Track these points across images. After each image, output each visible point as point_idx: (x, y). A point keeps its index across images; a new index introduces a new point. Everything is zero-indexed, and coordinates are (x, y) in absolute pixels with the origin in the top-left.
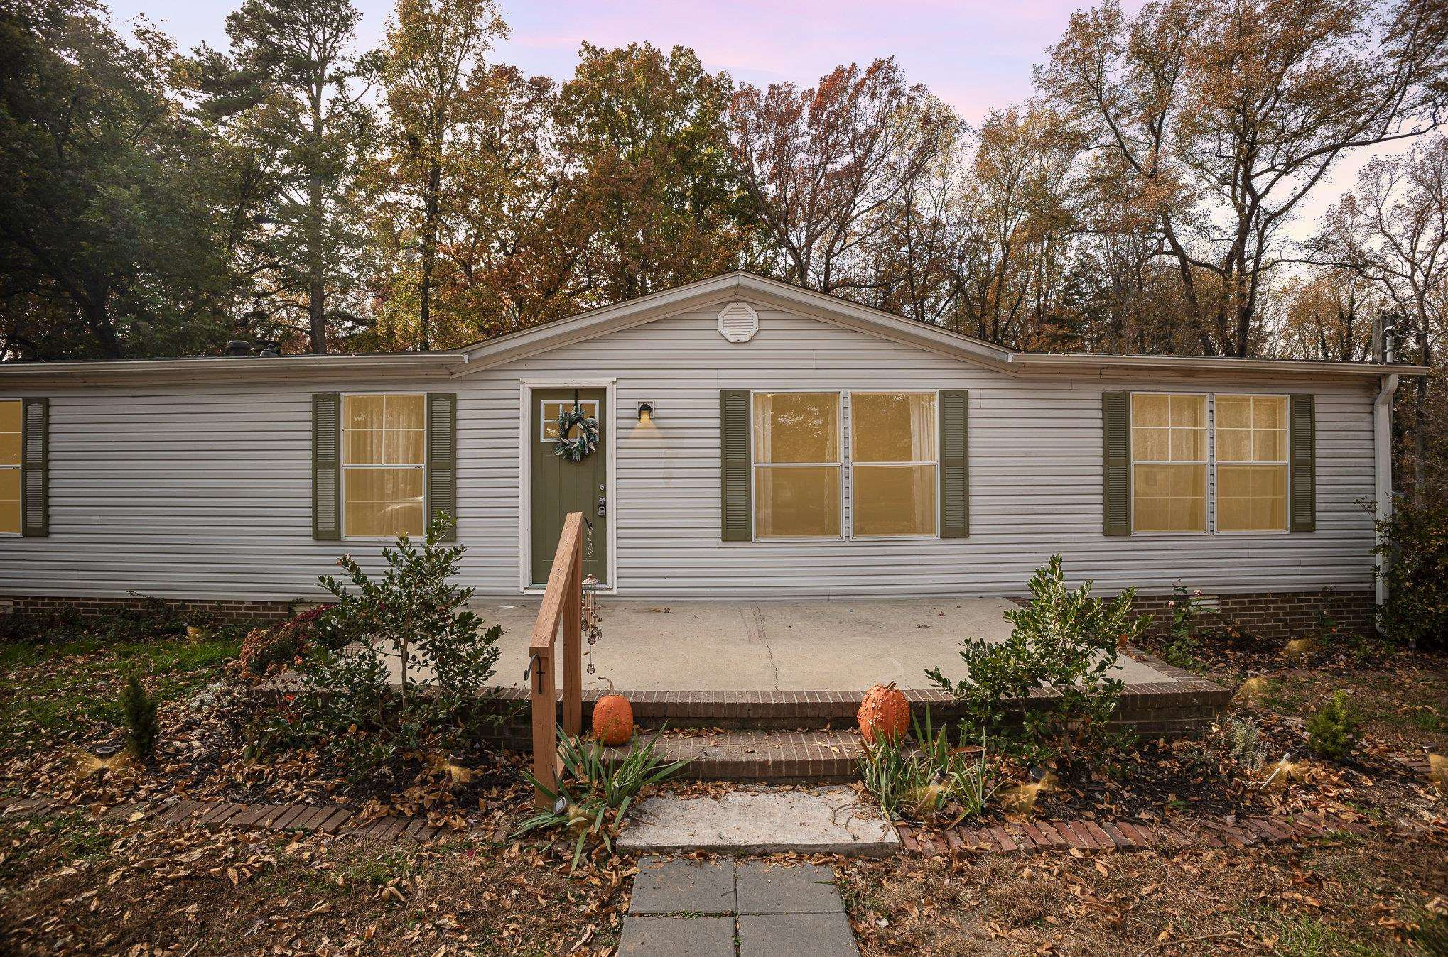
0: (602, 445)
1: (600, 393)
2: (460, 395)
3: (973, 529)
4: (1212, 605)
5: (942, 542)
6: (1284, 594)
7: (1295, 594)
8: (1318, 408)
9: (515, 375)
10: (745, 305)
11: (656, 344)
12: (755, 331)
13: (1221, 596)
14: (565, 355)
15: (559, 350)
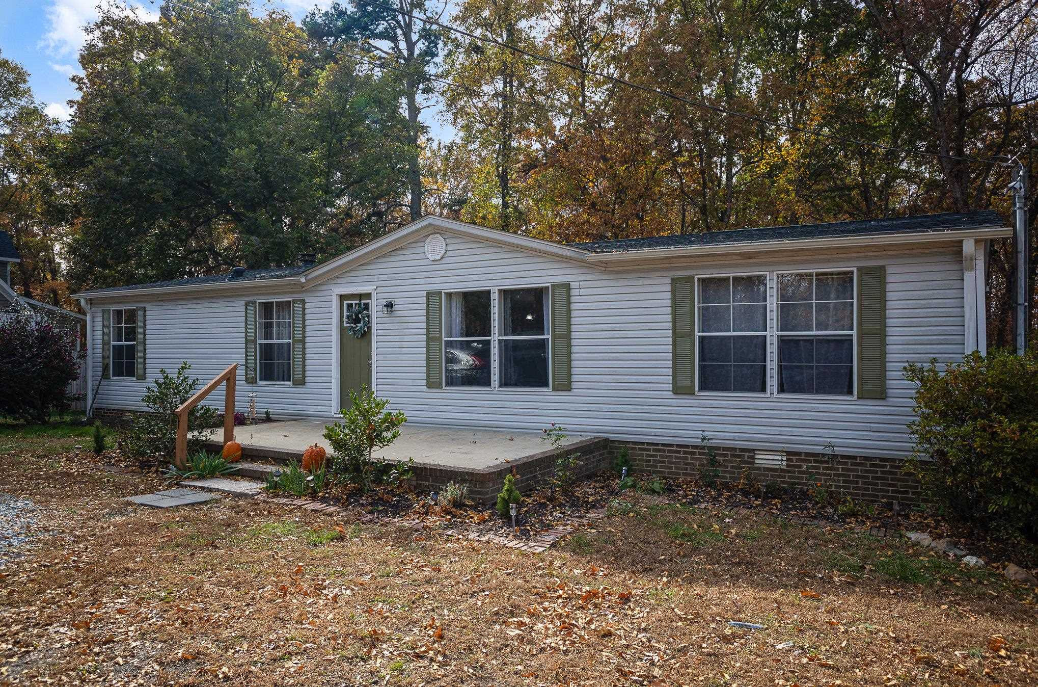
0: (369, 328)
1: (368, 296)
2: (307, 300)
3: (574, 385)
4: (777, 461)
5: (553, 393)
6: (855, 457)
7: (866, 458)
8: (889, 279)
9: (331, 287)
10: (438, 235)
11: (397, 264)
12: (443, 252)
13: (788, 453)
14: (352, 274)
15: (350, 271)
